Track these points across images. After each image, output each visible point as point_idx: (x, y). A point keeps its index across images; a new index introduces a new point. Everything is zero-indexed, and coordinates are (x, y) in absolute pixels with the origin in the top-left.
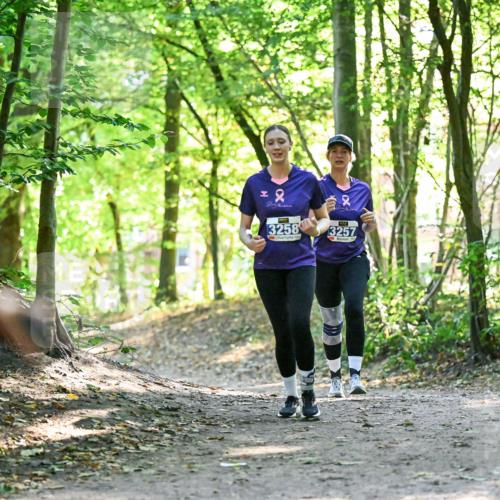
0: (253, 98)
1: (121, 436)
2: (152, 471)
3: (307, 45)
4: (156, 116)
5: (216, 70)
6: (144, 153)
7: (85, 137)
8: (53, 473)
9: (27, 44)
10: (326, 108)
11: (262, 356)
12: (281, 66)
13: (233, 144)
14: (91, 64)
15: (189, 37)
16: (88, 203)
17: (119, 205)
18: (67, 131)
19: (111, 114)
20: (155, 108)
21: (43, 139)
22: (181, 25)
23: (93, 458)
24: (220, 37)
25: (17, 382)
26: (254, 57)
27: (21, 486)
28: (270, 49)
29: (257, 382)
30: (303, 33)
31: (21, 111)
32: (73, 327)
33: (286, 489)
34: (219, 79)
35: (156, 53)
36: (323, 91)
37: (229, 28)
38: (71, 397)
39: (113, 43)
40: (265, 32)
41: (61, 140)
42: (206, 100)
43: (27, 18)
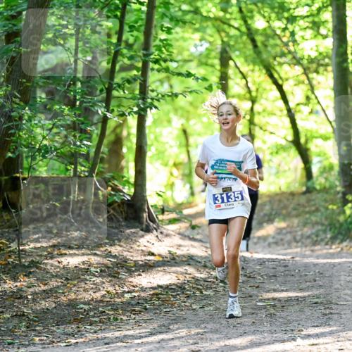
0: (278, 59)
1: (191, 285)
2: (212, 308)
3: (314, 23)
4: (213, 72)
5: (253, 41)
6: (205, 96)
7: (166, 86)
8: (146, 309)
9: (127, 24)
10: (327, 65)
11: (284, 231)
12: (297, 37)
13: (265, 89)
14: (170, 37)
15: (235, 19)
16: (169, 129)
17: (189, 131)
18: (154, 82)
19: (183, 71)
20: (213, 66)
21: (138, 87)
22: (230, 10)
23: (172, 299)
24: (256, 19)
25: (121, 249)
26: (278, 32)
27: (124, 318)
28: (289, 26)
29: (282, 249)
30: (312, 15)
31: (124, 69)
32: (158, 212)
33: (301, 320)
34: (255, 46)
35: (214, 30)
36: (325, 54)
37: (262, 13)
38: (157, 258)
39: (185, 23)
40: (286, 15)
41: (150, 88)
42: (246, 61)
43: (128, 7)
